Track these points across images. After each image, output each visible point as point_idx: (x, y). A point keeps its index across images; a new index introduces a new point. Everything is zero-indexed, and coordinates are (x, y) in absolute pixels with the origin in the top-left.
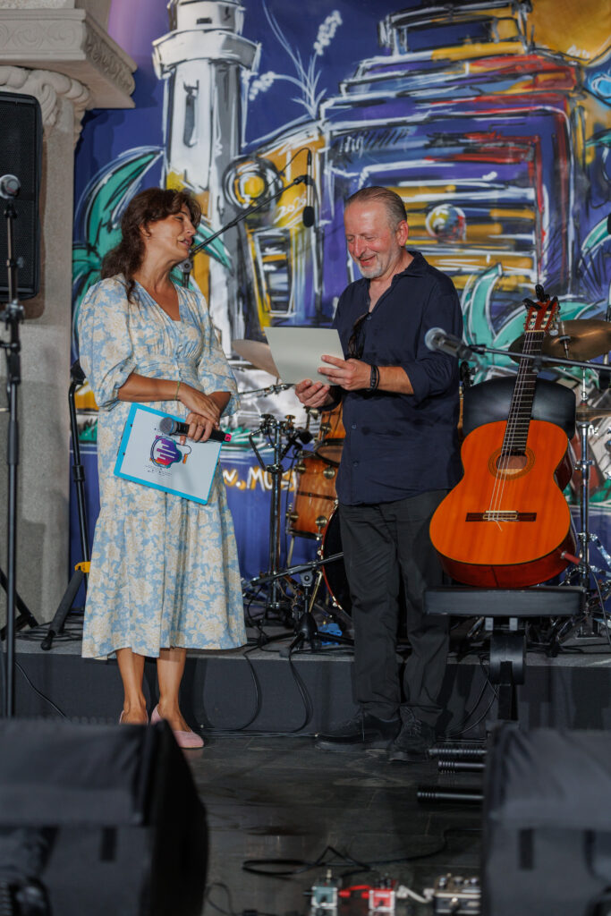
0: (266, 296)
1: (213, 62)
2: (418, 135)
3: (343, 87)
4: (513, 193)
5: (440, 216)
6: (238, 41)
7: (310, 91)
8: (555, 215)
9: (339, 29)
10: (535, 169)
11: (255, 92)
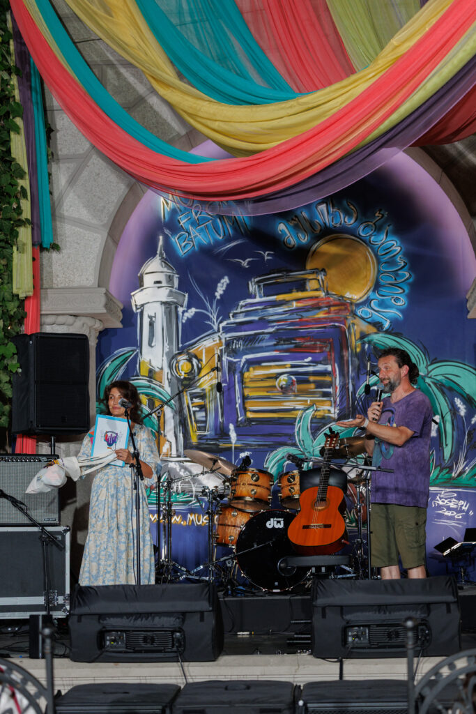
0: (194, 423)
1: (163, 303)
2: (270, 339)
3: (231, 315)
4: (320, 367)
5: (283, 380)
6: (176, 292)
7: (214, 317)
8: (342, 379)
9: (228, 285)
10: (331, 355)
11: (185, 318)
